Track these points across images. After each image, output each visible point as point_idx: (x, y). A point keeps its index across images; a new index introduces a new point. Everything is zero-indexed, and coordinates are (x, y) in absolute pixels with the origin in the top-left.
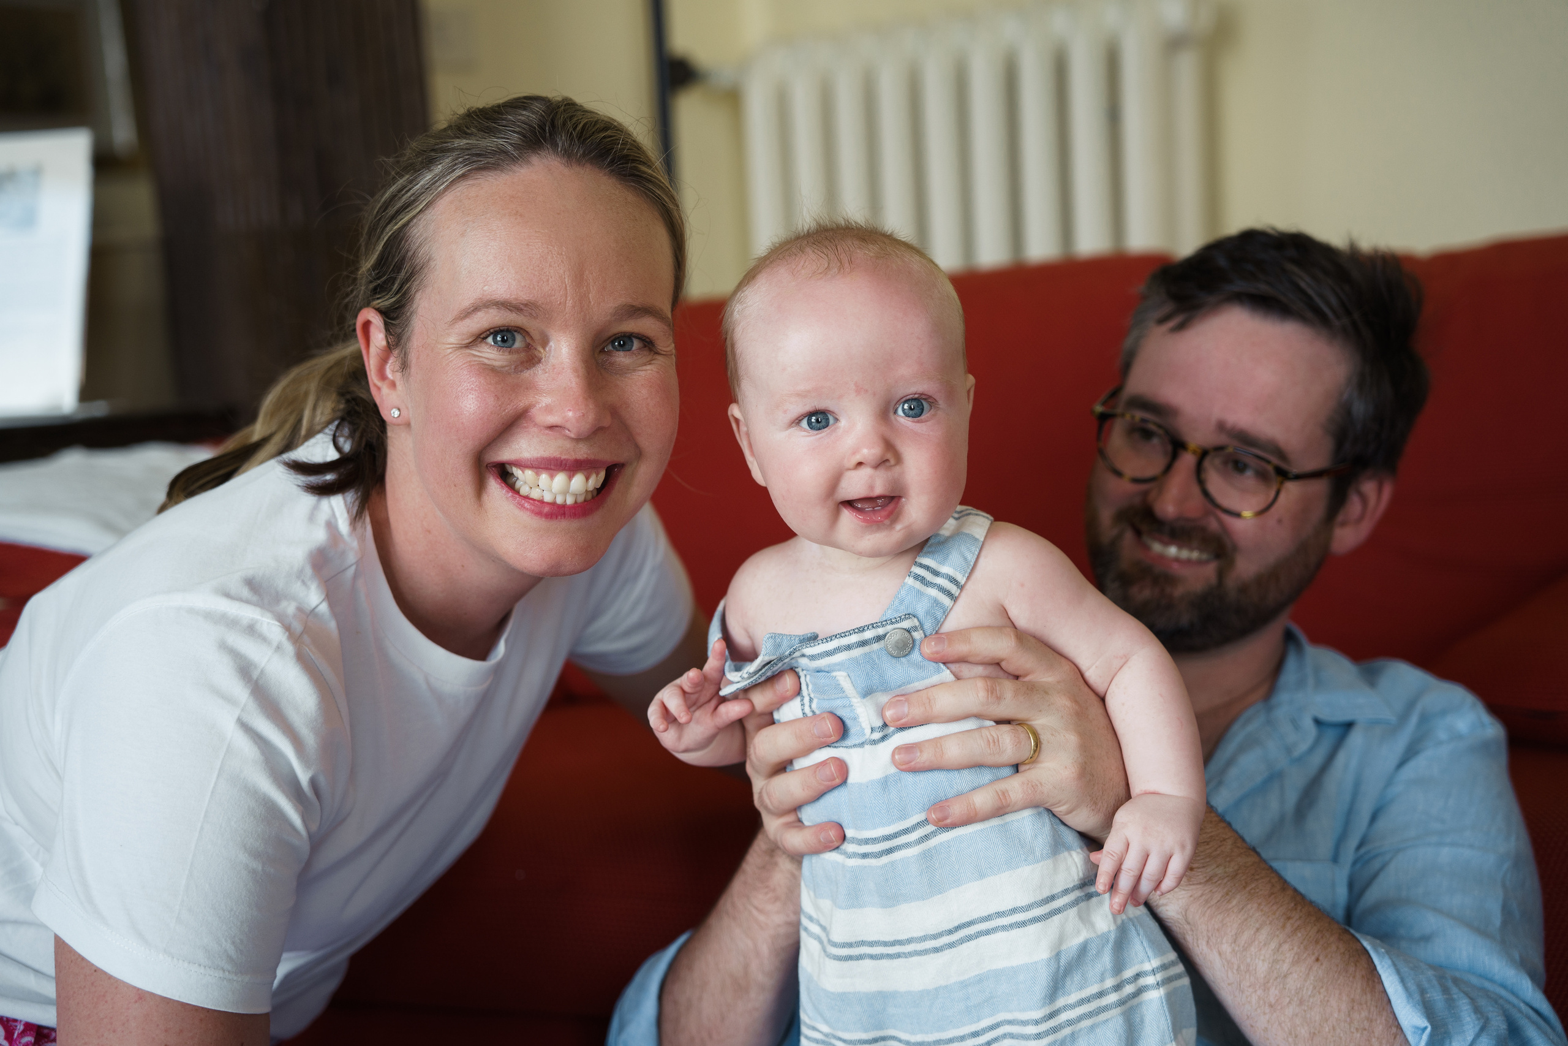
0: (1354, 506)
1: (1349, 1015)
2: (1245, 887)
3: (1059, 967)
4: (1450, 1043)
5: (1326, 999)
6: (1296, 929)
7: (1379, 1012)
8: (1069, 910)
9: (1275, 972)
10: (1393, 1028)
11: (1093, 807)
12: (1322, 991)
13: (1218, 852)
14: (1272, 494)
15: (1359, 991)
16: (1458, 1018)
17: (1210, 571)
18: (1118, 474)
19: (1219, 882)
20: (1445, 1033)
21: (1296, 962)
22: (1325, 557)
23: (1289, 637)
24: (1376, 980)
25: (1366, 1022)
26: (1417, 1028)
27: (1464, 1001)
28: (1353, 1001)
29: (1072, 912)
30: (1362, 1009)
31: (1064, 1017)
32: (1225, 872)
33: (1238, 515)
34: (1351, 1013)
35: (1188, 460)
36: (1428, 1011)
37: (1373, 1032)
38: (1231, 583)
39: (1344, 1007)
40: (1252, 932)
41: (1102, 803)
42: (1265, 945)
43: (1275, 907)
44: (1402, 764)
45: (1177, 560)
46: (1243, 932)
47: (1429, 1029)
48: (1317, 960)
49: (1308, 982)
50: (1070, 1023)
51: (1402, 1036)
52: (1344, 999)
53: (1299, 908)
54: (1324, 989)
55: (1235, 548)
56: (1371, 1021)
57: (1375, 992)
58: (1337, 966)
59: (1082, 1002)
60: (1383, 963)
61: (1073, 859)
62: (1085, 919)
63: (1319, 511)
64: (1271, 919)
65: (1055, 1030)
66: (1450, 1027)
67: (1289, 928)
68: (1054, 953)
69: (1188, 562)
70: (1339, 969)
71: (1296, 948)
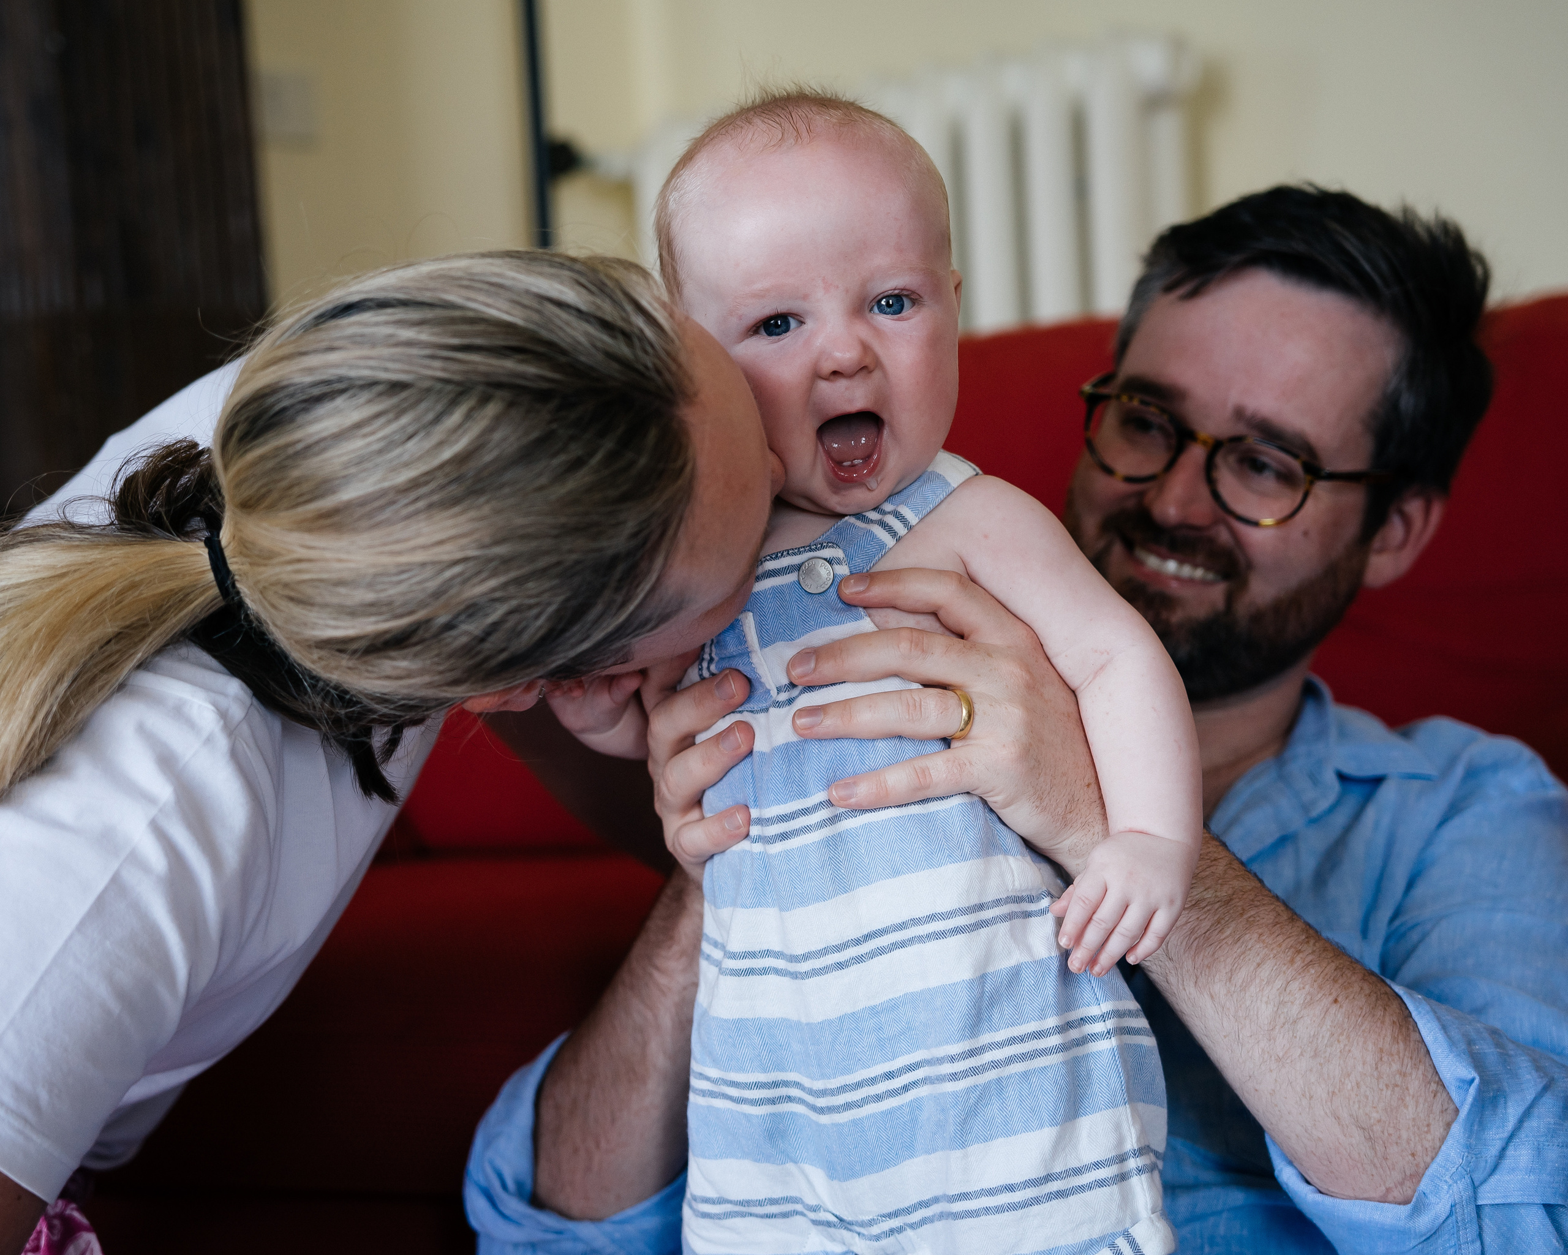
0: (1395, 530)
1: (1377, 1068)
2: (1242, 915)
3: (983, 992)
4: (1505, 1103)
5: (1347, 1048)
6: (1308, 965)
7: (1415, 1065)
8: (999, 924)
9: (1282, 1017)
10: (1432, 1084)
11: (1038, 803)
12: (1341, 1038)
13: (1207, 873)
14: (1299, 497)
15: (1388, 1039)
16: (1514, 1075)
17: (1217, 593)
18: (1109, 471)
19: (1208, 908)
20: (1498, 1090)
21: (1308, 1004)
22: (1357, 588)
23: (1309, 692)
24: (1411, 1027)
25: (1398, 1076)
26: (1463, 1081)
27: (1523, 1058)
28: (1381, 1050)
29: (1003, 928)
30: (1393, 1060)
31: (988, 1057)
32: (1216, 897)
33: (1256, 524)
34: (1379, 1065)
35: (1196, 454)
36: (1477, 1062)
37: (1407, 1089)
38: (1242, 609)
39: (1370, 1058)
40: (1252, 968)
41: (1050, 800)
42: (1268, 983)
43: (1280, 939)
44: (1444, 821)
45: (1177, 578)
46: (1240, 968)
47: (1477, 1081)
48: (1336, 1001)
49: (1324, 1028)
50: (995, 1065)
51: (1444, 1095)
52: (1370, 1048)
53: (1312, 942)
54: (1344, 1037)
55: (1250, 566)
56: (1404, 1075)
57: (1410, 1041)
58: (1361, 1008)
59: (1012, 1041)
60: (1420, 1009)
61: (1010, 865)
62: (1019, 939)
63: (1351, 529)
64: (1275, 952)
65: (975, 1071)
66: (1505, 1084)
67: (1298, 963)
68: (978, 974)
69: (1191, 581)
70: (1364, 1013)
71: (1307, 987)
